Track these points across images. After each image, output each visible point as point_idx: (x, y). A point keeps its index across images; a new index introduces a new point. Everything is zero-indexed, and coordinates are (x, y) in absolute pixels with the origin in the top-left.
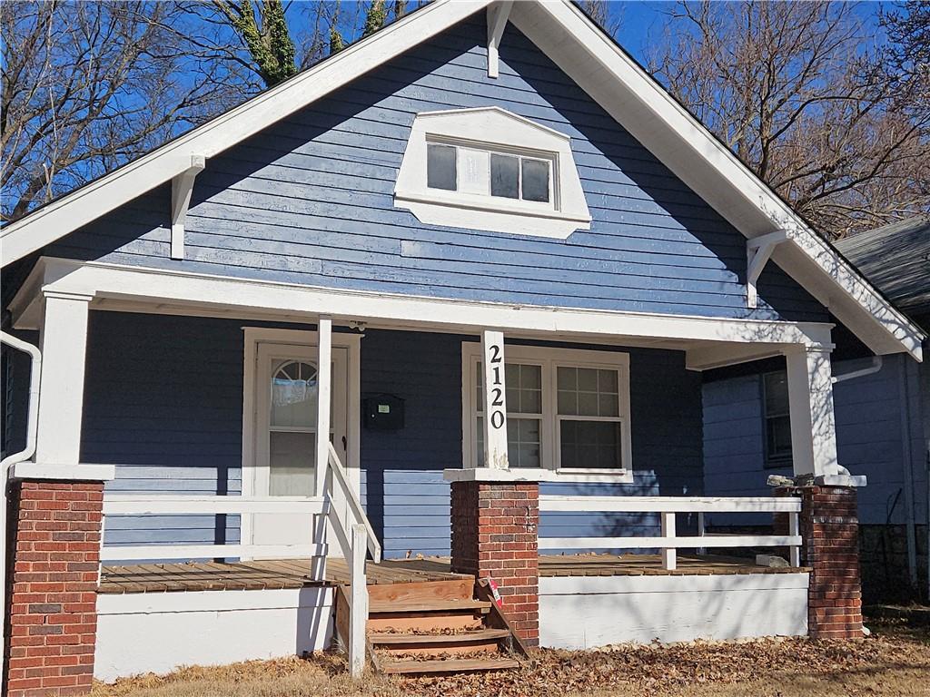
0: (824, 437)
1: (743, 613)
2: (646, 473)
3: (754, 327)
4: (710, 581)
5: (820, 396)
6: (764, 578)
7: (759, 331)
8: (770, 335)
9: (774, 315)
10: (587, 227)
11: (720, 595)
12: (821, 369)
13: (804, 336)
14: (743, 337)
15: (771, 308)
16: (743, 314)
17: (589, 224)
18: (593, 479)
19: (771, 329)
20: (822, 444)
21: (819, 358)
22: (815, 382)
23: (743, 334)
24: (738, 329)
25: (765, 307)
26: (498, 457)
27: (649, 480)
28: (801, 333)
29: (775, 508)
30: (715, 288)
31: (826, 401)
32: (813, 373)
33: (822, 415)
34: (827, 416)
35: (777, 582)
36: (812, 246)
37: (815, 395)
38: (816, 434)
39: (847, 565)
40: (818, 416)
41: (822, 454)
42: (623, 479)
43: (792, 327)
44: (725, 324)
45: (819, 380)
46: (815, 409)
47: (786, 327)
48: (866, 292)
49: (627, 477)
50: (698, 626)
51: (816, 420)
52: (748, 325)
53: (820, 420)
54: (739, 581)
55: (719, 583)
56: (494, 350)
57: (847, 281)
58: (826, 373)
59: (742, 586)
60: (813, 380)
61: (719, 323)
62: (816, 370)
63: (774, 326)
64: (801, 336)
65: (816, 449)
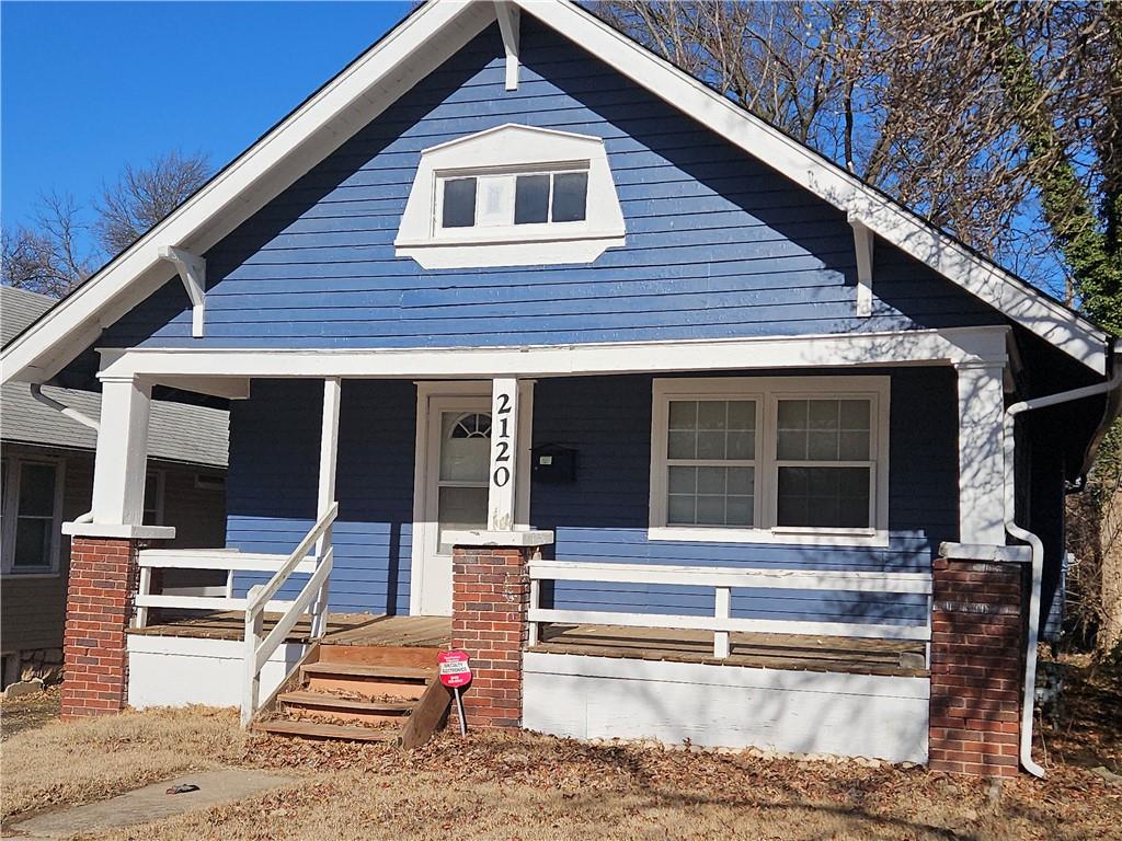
0: (981, 490)
1: (819, 721)
2: (909, 534)
3: (865, 343)
4: (763, 676)
5: (979, 432)
6: (848, 679)
7: (874, 347)
8: (892, 352)
9: (903, 323)
10: (622, 243)
11: (779, 694)
12: (983, 394)
13: (954, 347)
14: (846, 358)
15: (898, 312)
16: (846, 328)
17: (624, 239)
18: (824, 541)
19: (894, 342)
20: (975, 500)
21: (980, 377)
22: (970, 413)
23: (845, 353)
24: (837, 348)
25: (887, 313)
26: (499, 518)
27: (915, 543)
28: (948, 343)
29: (884, 587)
30: (805, 295)
31: (989, 439)
32: (967, 400)
33: (980, 457)
34: (989, 460)
35: (871, 687)
36: (895, 226)
37: (969, 430)
38: (966, 486)
39: (990, 673)
40: (972, 460)
41: (974, 514)
42: (872, 542)
43: (931, 337)
44: (816, 343)
45: (977, 410)
46: (968, 451)
47: (922, 337)
48: (994, 279)
49: (879, 539)
50: (750, 730)
51: (968, 465)
52: (854, 341)
53: (975, 466)
54: (808, 680)
55: (777, 680)
56: (502, 399)
57: (957, 268)
58: (992, 398)
59: (813, 687)
60: (966, 409)
61: (807, 343)
62: (975, 393)
63: (900, 338)
64: (948, 348)
65: (964, 508)
